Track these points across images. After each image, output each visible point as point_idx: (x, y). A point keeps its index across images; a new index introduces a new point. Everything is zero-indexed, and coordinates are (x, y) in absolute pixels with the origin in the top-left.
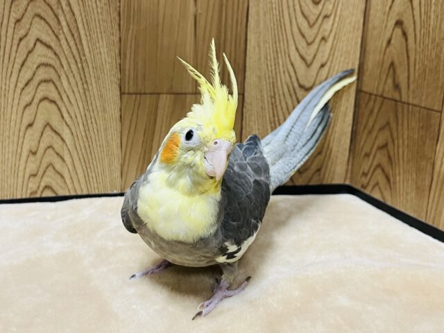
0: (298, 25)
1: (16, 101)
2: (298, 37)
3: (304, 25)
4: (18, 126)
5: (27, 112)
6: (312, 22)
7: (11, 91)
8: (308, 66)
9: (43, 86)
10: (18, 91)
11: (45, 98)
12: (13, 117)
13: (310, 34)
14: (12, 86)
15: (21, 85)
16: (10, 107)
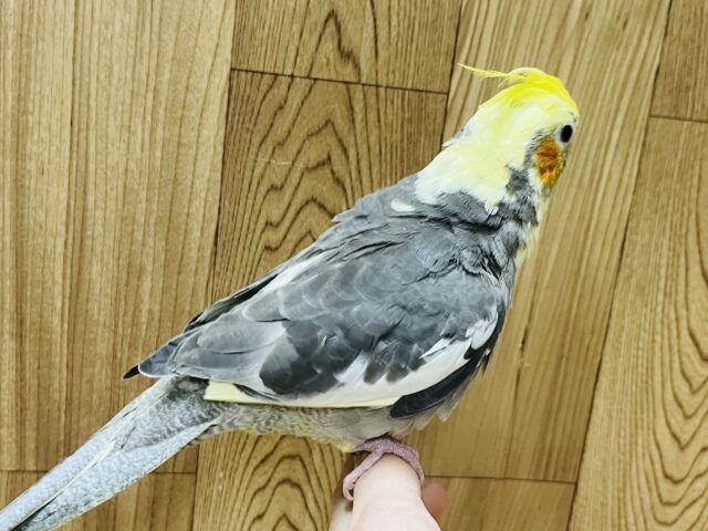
0: (673, 388)
1: (245, 484)
2: (671, 405)
3: (683, 389)
4: (242, 518)
5: (258, 499)
6: (695, 386)
7: (240, 470)
8: (683, 448)
9: (285, 465)
10: (250, 469)
11: (286, 481)
12: (238, 505)
13: (691, 402)
14: (242, 463)
15: (254, 462)
16: (235, 491)
